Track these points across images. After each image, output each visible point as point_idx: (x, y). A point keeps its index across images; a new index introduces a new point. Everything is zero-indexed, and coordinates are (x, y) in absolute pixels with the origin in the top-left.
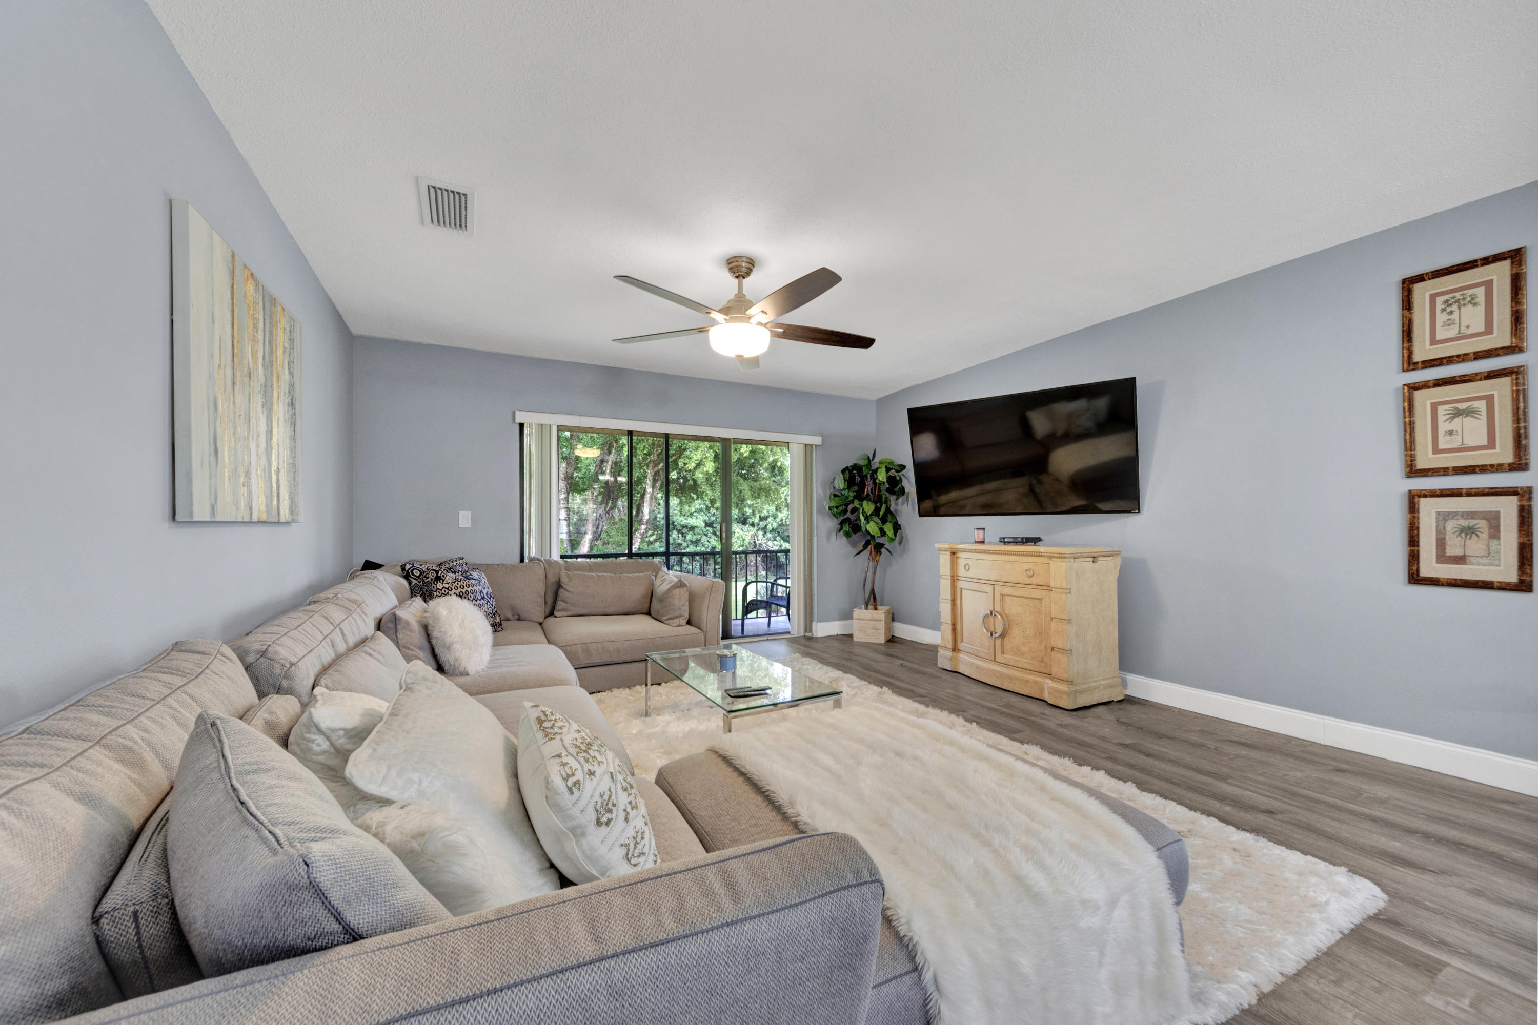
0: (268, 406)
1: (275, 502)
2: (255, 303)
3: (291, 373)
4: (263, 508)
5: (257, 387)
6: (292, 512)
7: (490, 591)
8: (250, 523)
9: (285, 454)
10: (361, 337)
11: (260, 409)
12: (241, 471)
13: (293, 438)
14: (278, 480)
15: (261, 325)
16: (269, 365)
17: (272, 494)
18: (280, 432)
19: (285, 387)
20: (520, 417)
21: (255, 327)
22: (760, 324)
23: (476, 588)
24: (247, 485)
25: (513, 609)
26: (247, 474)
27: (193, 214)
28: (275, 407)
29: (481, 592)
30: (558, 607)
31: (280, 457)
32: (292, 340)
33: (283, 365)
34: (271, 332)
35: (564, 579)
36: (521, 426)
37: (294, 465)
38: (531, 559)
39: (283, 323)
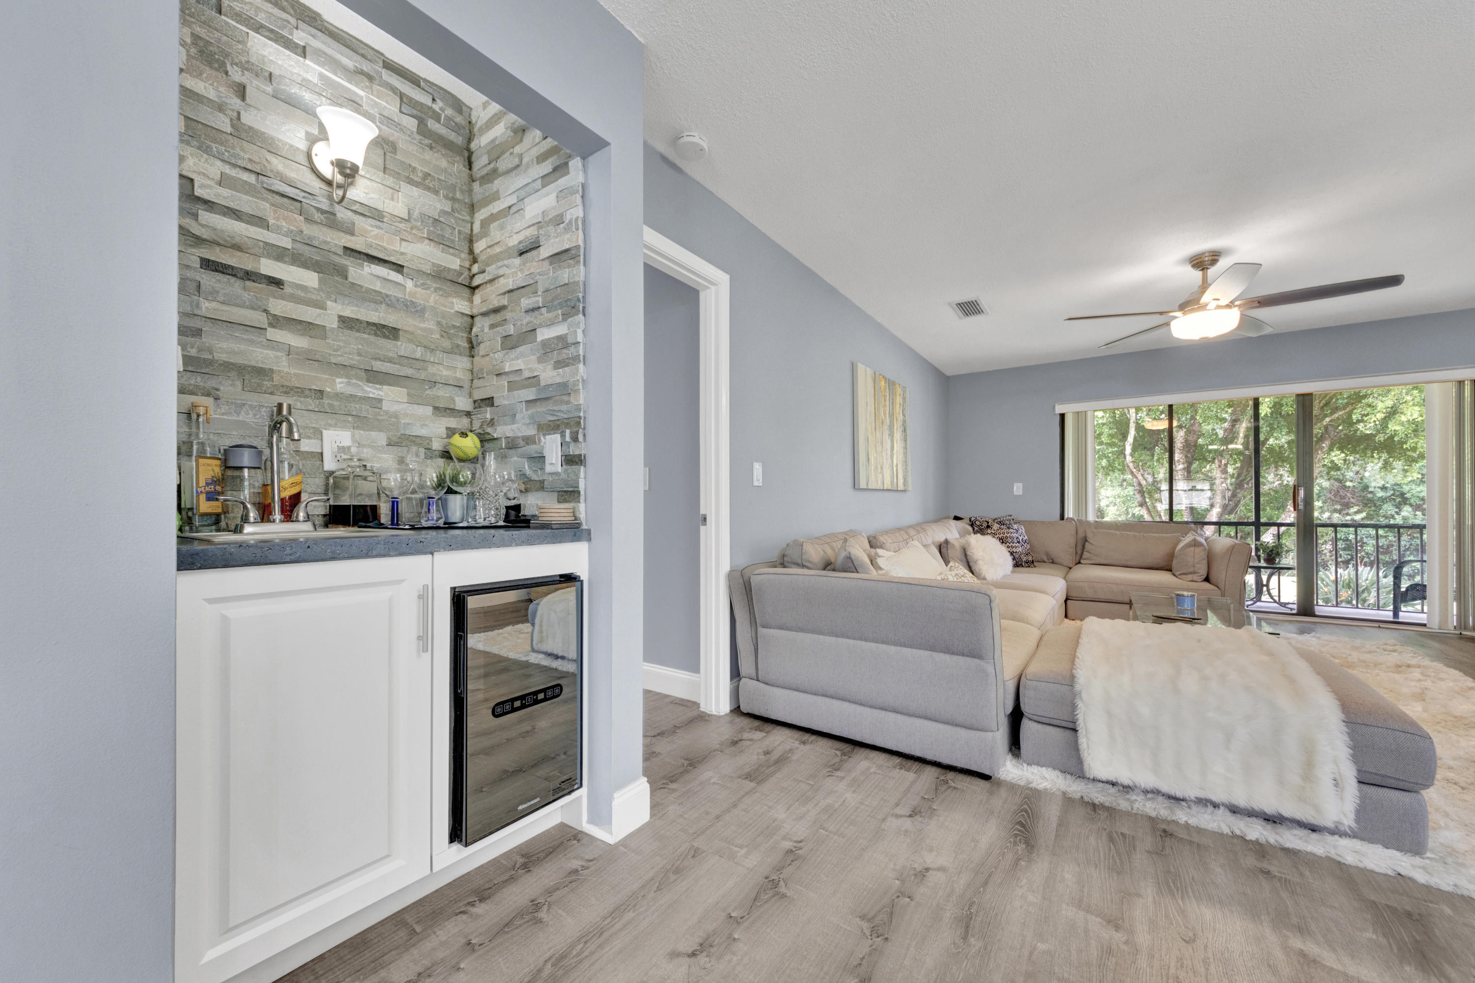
0: (891, 435)
1: (895, 480)
2: (885, 389)
3: (904, 415)
4: (889, 483)
5: (886, 427)
6: (904, 485)
7: (1026, 537)
8: (883, 490)
9: (901, 457)
10: (953, 376)
11: (887, 437)
12: (879, 467)
13: (905, 448)
14: (897, 470)
15: (888, 398)
16: (892, 416)
17: (894, 476)
18: (898, 446)
19: (900, 423)
20: (1060, 409)
21: (885, 400)
22: (1219, 307)
23: (1015, 535)
24: (882, 473)
25: (1047, 554)
26: (882, 468)
27: (860, 365)
28: (895, 435)
29: (1017, 538)
30: (1084, 557)
31: (898, 457)
32: (904, 398)
33: (899, 413)
34: (893, 399)
35: (1090, 536)
36: (1062, 416)
37: (906, 461)
38: (1068, 518)
39: (899, 391)
